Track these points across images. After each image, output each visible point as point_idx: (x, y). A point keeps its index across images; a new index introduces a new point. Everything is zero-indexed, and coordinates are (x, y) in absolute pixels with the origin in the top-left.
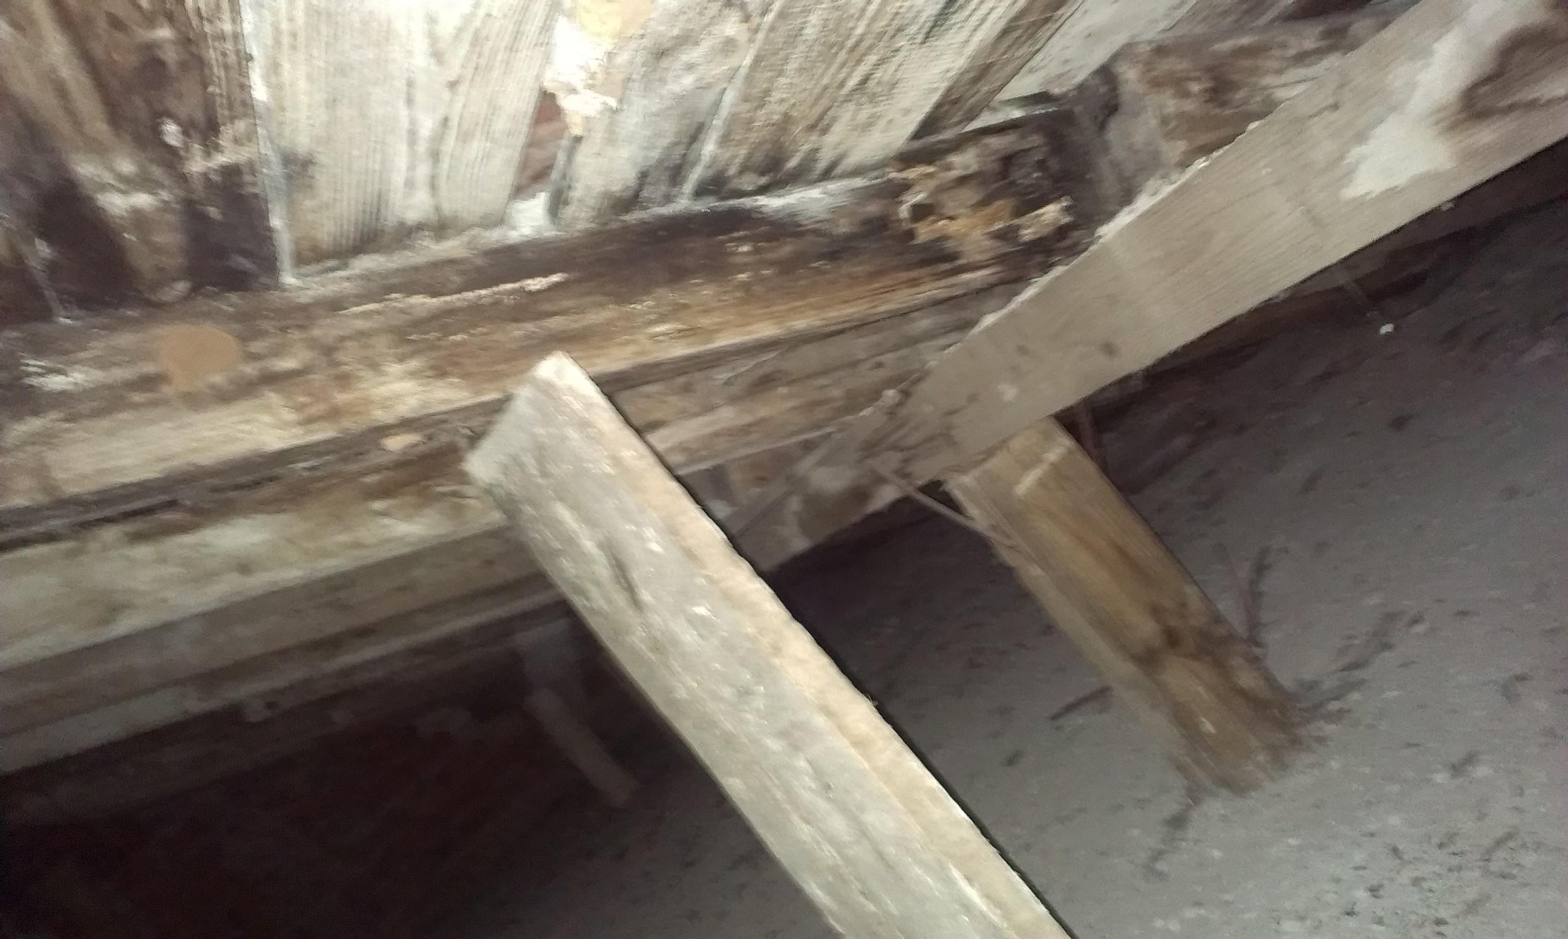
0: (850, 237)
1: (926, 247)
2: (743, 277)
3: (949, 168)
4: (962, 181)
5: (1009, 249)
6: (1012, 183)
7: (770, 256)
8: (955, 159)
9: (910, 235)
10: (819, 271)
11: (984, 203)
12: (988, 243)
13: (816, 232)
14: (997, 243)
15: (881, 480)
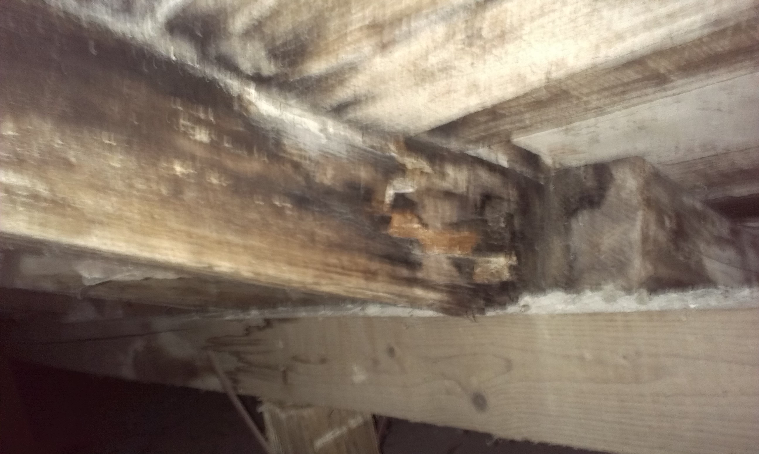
0: (329, 192)
1: (395, 243)
2: (179, 169)
3: (443, 175)
4: (448, 195)
5: (461, 281)
6: (485, 222)
7: (230, 164)
8: (450, 171)
9: (386, 221)
10: (279, 212)
11: (455, 226)
12: (446, 266)
13: (296, 166)
14: (454, 272)
15: (211, 370)
